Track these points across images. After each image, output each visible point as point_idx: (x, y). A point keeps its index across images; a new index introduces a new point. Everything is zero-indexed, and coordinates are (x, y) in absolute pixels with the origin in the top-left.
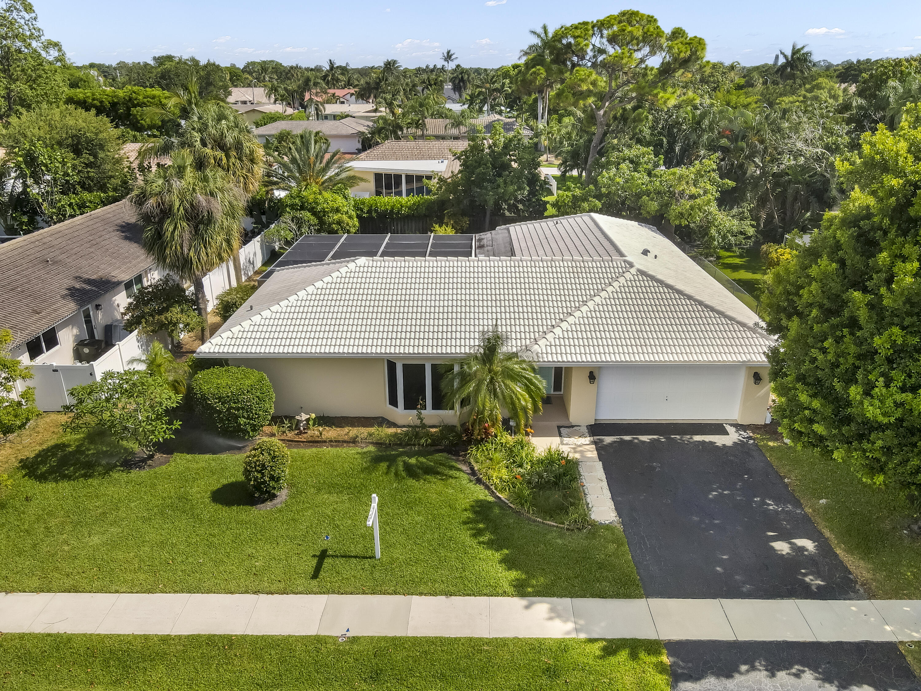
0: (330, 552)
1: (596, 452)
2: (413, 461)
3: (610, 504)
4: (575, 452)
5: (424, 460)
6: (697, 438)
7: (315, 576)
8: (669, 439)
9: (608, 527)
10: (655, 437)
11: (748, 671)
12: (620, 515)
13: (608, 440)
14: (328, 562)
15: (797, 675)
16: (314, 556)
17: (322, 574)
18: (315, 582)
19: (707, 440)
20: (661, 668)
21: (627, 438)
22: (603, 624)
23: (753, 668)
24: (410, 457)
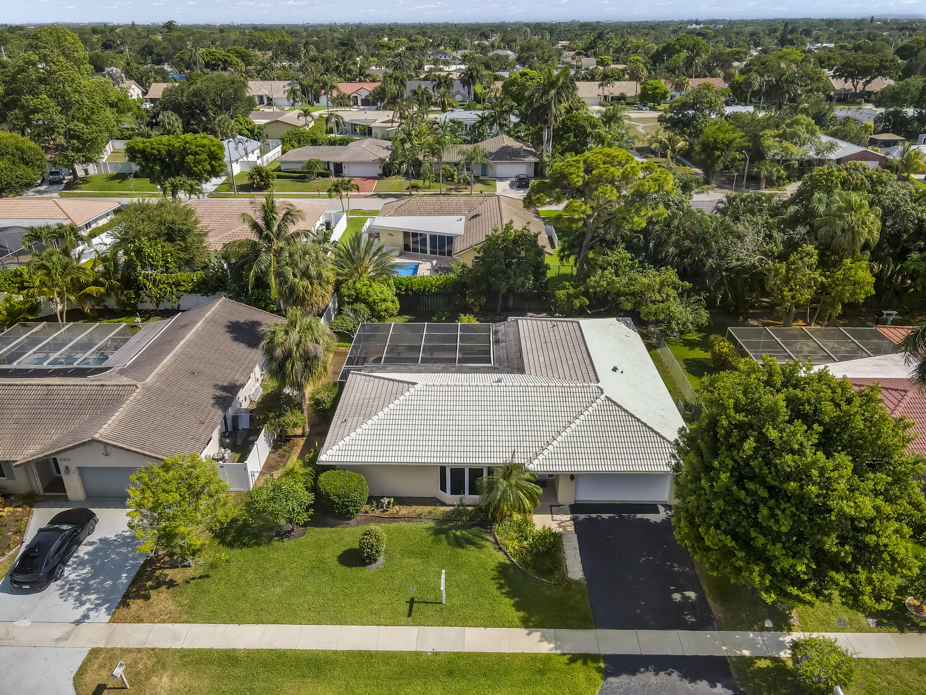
0: (416, 600)
1: (573, 527)
2: (458, 533)
3: (580, 566)
4: (560, 527)
5: (466, 533)
6: (639, 516)
7: (410, 615)
8: (621, 517)
9: (577, 583)
10: (612, 515)
11: (644, 672)
12: (585, 573)
13: (582, 517)
14: (415, 605)
15: (670, 674)
16: (407, 602)
17: (413, 614)
18: (410, 619)
19: (645, 518)
20: (599, 670)
21: (594, 516)
22: (570, 645)
23: (647, 670)
24: (457, 530)
